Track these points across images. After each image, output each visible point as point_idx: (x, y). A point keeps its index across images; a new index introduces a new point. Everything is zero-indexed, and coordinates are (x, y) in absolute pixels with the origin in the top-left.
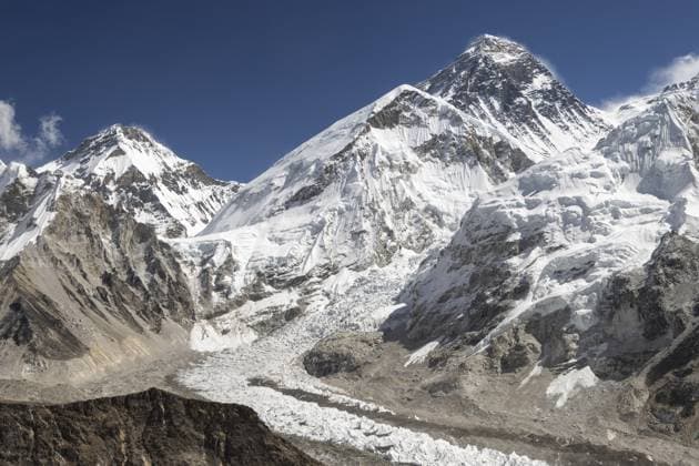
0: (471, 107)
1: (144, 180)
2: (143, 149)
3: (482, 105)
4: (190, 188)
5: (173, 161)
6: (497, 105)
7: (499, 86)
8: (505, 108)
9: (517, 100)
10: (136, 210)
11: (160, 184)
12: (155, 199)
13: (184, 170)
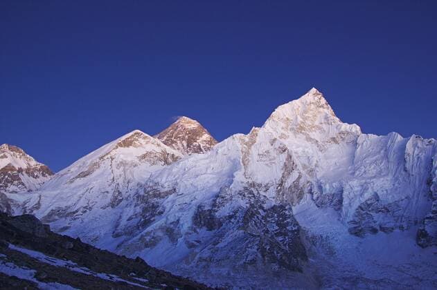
0: (174, 145)
1: (15, 170)
2: (18, 156)
3: (179, 144)
4: (41, 176)
5: (33, 163)
6: (185, 145)
7: (187, 137)
8: (188, 146)
9: (195, 144)
10: (9, 185)
11: (24, 173)
12: (20, 179)
13: (39, 167)
